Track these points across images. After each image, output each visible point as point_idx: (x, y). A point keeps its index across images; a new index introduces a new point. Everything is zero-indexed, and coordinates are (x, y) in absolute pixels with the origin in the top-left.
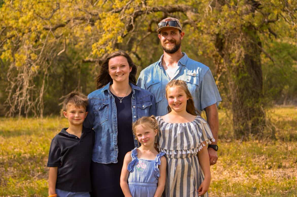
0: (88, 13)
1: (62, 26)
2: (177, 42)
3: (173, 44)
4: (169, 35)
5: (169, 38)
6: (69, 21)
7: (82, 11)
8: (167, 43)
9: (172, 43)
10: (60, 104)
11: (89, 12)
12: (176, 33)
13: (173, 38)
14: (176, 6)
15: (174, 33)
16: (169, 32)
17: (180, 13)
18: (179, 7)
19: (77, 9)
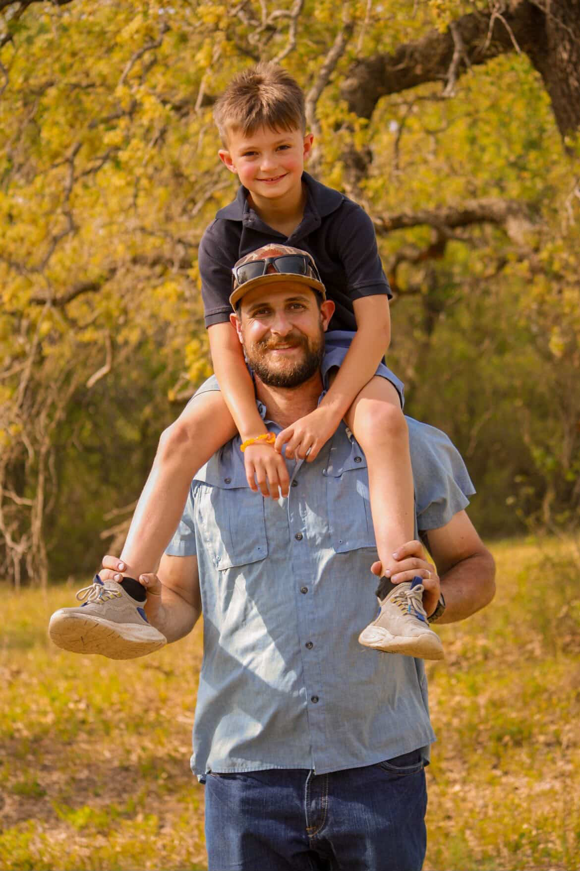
0: (172, 238)
1: (94, 287)
2: (310, 343)
3: (295, 352)
4: (278, 316)
5: (278, 326)
6: (113, 271)
7: (152, 234)
8: (272, 348)
9: (294, 346)
10: (105, 534)
11: (176, 237)
12: (303, 306)
13: (294, 326)
14: (472, 204)
15: (297, 306)
16: (277, 302)
17: (489, 229)
18: (482, 207)
19: (134, 230)
